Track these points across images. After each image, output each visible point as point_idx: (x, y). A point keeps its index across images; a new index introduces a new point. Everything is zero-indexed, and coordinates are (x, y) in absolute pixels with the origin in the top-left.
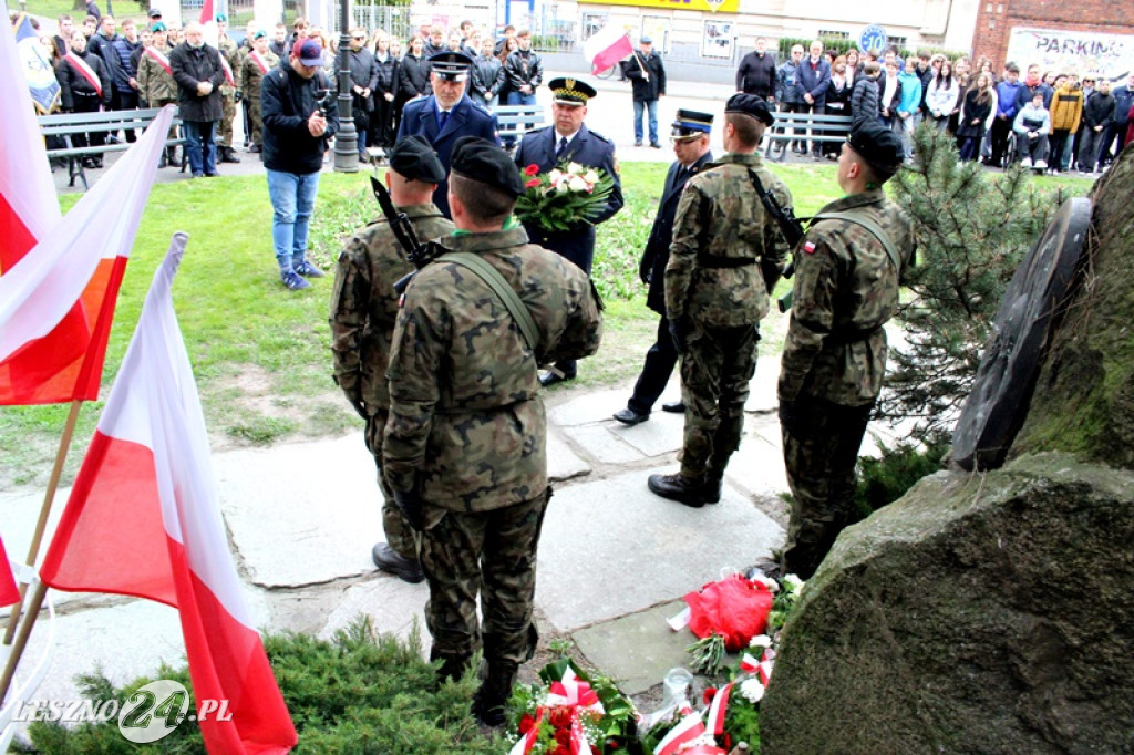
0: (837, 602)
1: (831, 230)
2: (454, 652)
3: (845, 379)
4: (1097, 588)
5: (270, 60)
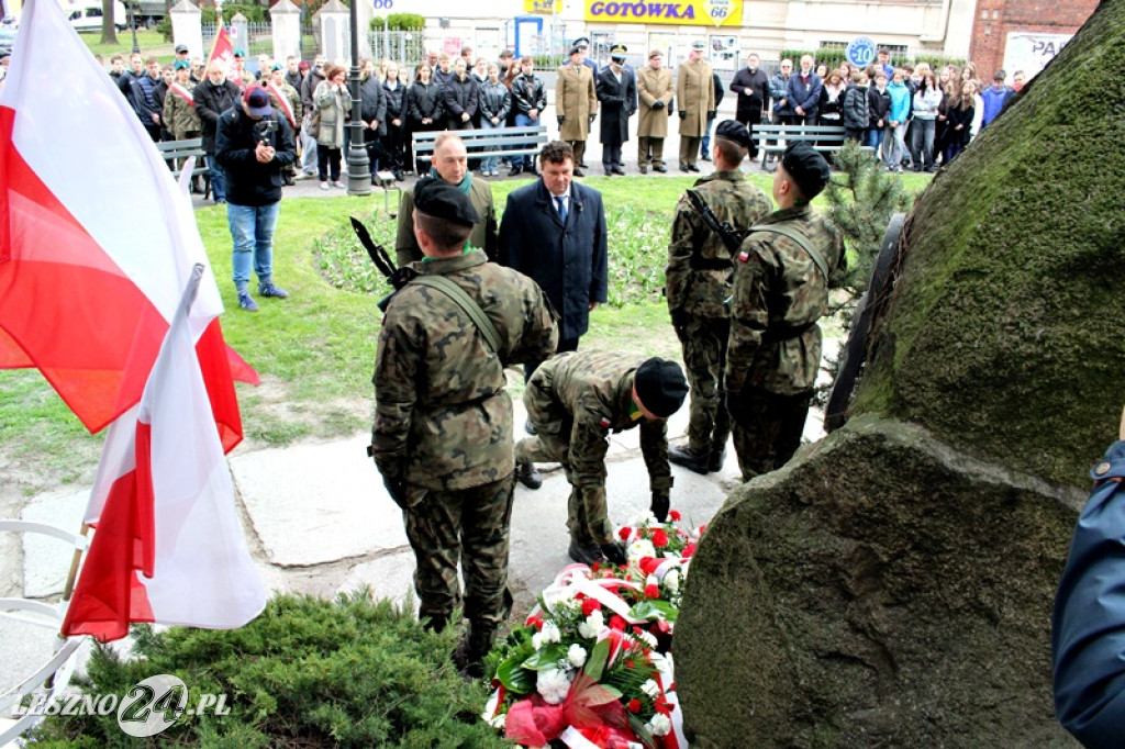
0: (719, 540)
1: (761, 240)
2: (439, 612)
3: (779, 371)
4: (896, 515)
5: (287, 91)
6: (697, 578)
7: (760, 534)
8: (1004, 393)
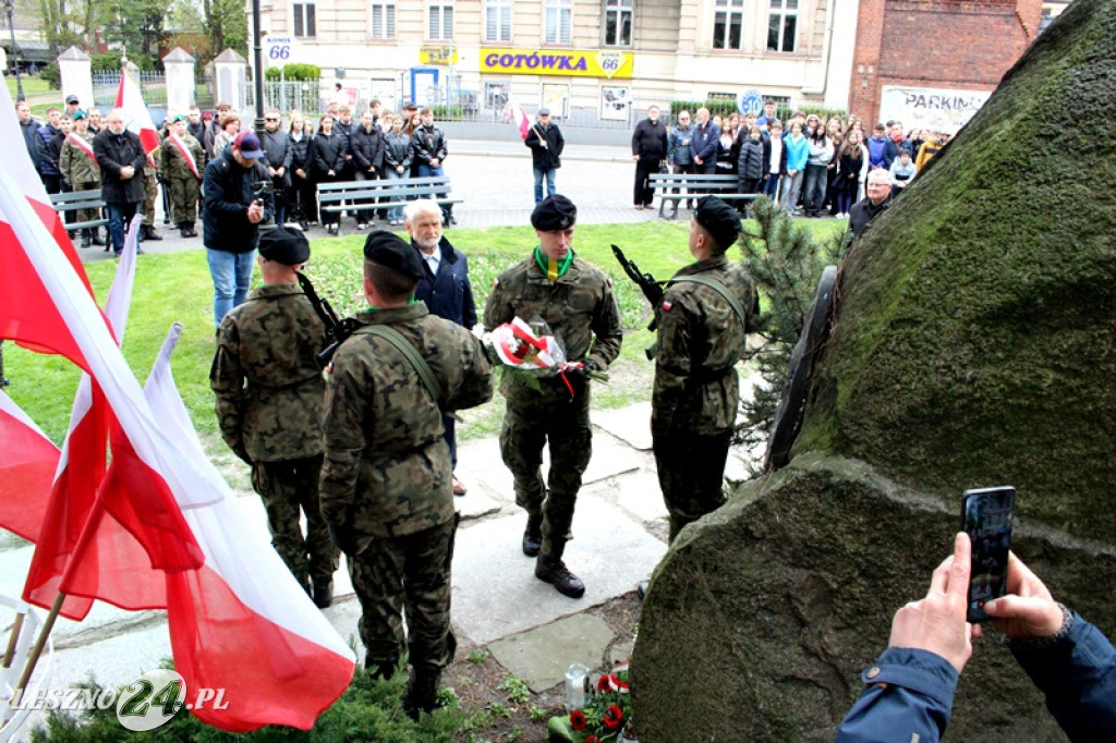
0: (674, 576)
1: (683, 290)
3: (703, 413)
4: (843, 545)
5: (189, 142)
6: (652, 613)
7: (716, 568)
8: (939, 429)
